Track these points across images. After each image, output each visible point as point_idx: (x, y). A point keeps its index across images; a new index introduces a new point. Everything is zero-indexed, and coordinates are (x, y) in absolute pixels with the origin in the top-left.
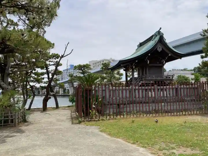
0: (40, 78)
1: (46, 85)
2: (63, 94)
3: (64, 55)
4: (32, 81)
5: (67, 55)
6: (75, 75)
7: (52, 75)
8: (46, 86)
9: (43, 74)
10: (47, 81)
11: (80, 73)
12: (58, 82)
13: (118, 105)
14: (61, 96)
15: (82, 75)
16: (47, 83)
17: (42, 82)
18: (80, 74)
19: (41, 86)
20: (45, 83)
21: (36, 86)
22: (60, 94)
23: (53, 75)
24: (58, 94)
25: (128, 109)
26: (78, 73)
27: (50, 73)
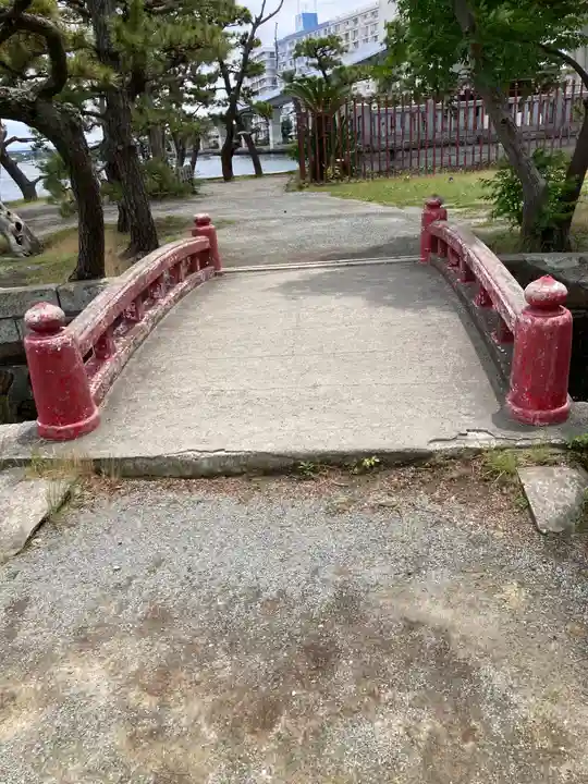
0: (204, 89)
1: (224, 110)
2: (280, 147)
3: (261, 16)
4: (189, 101)
5: (271, 16)
6: (298, 75)
7: (235, 79)
8: (224, 113)
9: (212, 78)
10: (225, 100)
11: (314, 65)
12: (255, 100)
13: (392, 152)
14: (275, 152)
15: (319, 75)
16: (225, 106)
17: (213, 102)
18: (313, 70)
19: (212, 113)
20: (219, 104)
21: (198, 114)
22: (272, 147)
23: (239, 78)
24: (265, 148)
25: (415, 161)
26: (307, 69)
27: (232, 72)
